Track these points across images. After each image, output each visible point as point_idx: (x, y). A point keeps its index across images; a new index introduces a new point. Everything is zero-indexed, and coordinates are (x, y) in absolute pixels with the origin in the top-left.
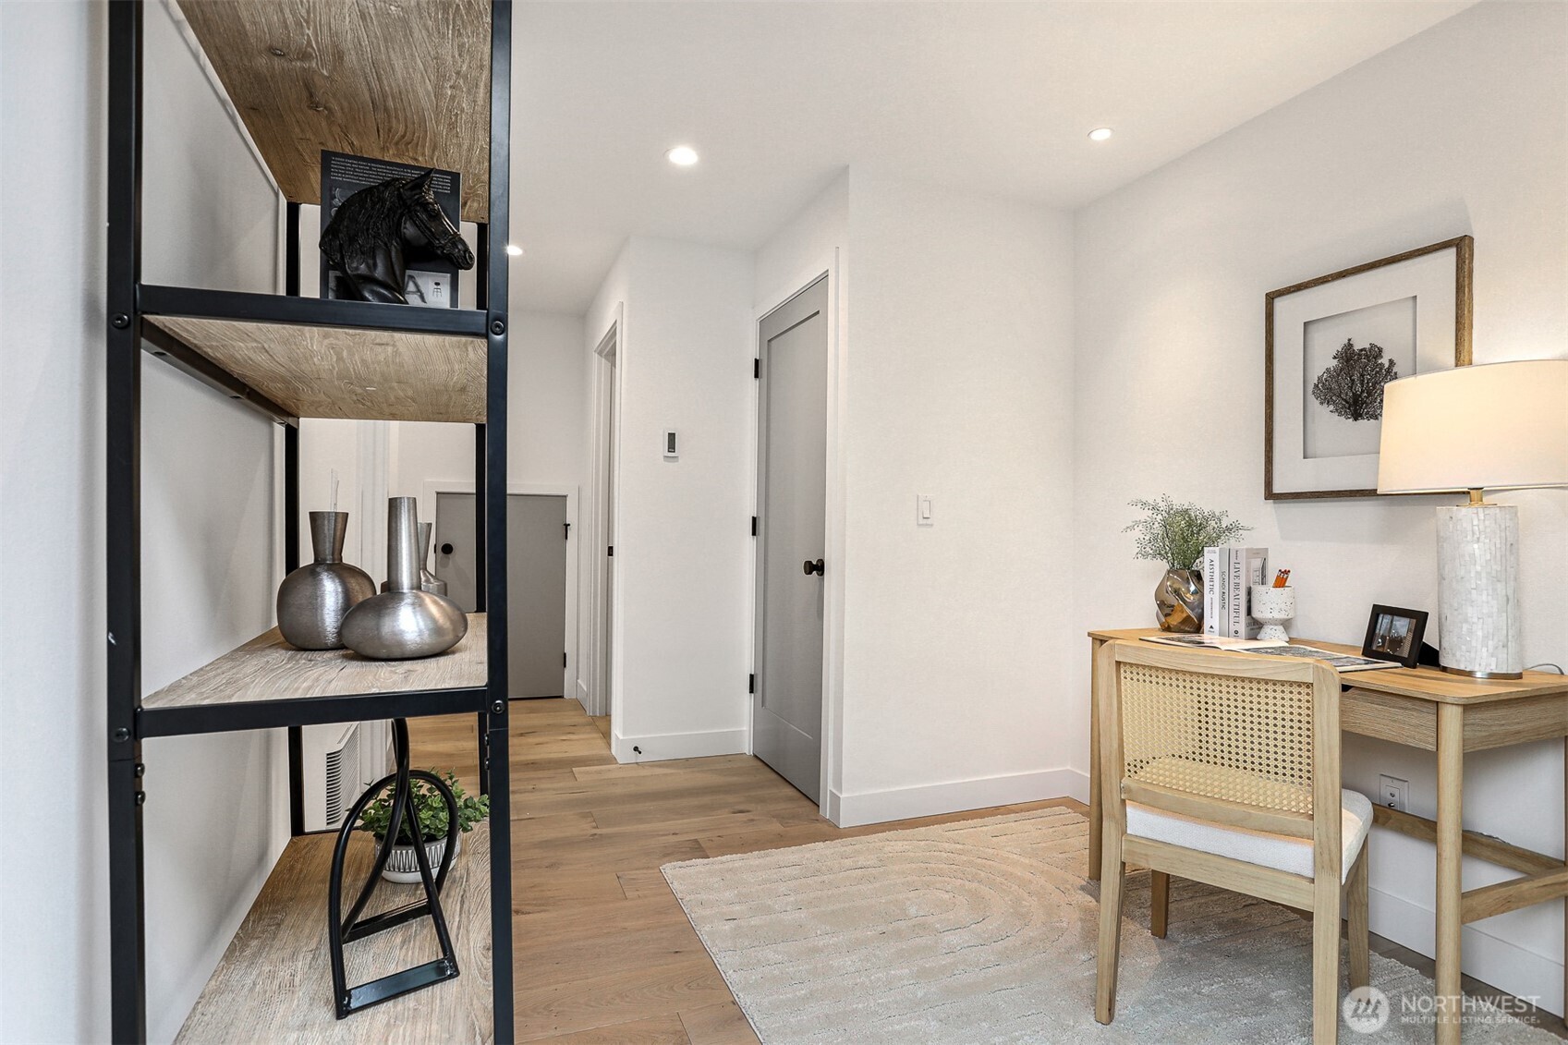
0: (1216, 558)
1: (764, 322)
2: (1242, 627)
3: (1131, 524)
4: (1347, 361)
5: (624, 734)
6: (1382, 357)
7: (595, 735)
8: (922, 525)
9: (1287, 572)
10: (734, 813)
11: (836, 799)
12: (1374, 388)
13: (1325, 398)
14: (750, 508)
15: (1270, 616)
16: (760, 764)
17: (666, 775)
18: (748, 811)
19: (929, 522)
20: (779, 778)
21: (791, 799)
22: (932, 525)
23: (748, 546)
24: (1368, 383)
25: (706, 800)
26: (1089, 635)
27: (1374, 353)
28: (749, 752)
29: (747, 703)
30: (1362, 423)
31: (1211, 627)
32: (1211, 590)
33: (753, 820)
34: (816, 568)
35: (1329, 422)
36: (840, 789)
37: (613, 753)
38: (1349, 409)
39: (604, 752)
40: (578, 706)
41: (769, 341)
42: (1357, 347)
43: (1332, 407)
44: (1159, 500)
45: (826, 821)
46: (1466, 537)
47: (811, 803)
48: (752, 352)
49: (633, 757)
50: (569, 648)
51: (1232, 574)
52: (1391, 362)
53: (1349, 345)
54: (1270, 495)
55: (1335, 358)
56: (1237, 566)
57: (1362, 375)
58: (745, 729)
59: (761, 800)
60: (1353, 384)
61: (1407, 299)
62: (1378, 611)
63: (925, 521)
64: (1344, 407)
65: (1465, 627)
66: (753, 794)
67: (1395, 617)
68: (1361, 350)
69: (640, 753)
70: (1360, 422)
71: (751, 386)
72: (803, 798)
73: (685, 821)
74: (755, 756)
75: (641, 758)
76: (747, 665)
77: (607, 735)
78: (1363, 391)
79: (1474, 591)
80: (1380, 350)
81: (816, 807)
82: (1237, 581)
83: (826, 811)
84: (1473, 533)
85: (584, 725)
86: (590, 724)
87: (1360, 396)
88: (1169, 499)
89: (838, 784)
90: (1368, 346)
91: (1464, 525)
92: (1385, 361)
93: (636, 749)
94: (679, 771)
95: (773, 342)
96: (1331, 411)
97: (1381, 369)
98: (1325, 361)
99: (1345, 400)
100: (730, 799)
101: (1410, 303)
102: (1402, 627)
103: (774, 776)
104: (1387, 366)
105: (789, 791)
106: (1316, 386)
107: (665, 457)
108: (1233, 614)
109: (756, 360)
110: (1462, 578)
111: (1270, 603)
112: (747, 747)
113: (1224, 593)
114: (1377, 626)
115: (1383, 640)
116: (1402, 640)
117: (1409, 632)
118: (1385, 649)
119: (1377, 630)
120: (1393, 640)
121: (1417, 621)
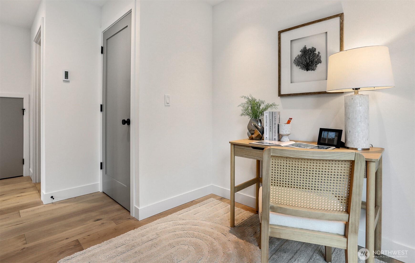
0: (268, 115)
1: (105, 33)
2: (277, 137)
3: (240, 104)
4: (305, 52)
5: (46, 192)
6: (316, 51)
7: (35, 192)
8: (166, 106)
9: (291, 119)
10: (95, 221)
11: (137, 210)
12: (313, 61)
13: (298, 64)
14: (100, 101)
15: (286, 133)
16: (105, 195)
17: (65, 207)
18: (101, 219)
19: (169, 105)
20: (113, 201)
21: (118, 210)
22: (170, 106)
23: (99, 115)
24: (311, 59)
25: (83, 216)
26: (230, 142)
27: (313, 50)
28: (101, 191)
29: (99, 173)
30: (310, 72)
31: (266, 138)
32: (266, 125)
33: (103, 223)
34: (127, 122)
35: (299, 72)
36: (139, 205)
37: (42, 199)
38: (305, 67)
39: (37, 200)
40: (29, 179)
41: (107, 40)
42: (308, 48)
43: (300, 67)
44: (249, 96)
45: (133, 218)
46: (357, 105)
47: (126, 211)
48: (100, 44)
49: (51, 201)
50: (25, 156)
51: (273, 119)
52: (319, 53)
53: (305, 48)
54: (280, 95)
55: (300, 51)
56: (275, 117)
57: (309, 57)
58: (99, 182)
59: (106, 213)
60: (306, 60)
61: (324, 33)
62: (322, 130)
63: (167, 105)
64: (303, 67)
65: (357, 134)
66: (103, 210)
67: (329, 132)
68: (309, 49)
69: (54, 199)
70: (309, 71)
71: (100, 56)
72: (124, 209)
73: (73, 230)
74: (103, 192)
75: (54, 201)
76: (99, 159)
77: (39, 191)
78: (309, 62)
79: (360, 122)
80: (315, 49)
81: (129, 212)
82: (275, 122)
83: (133, 214)
84: (360, 104)
85: (30, 188)
86: (33, 187)
87: (309, 63)
88: (252, 96)
89: (138, 204)
90: (311, 48)
91: (357, 101)
92: (317, 52)
93: (52, 197)
94: (71, 204)
95: (108, 40)
96: (300, 68)
97: (316, 55)
98: (297, 52)
99: (304, 65)
100: (93, 214)
101: (324, 35)
102: (332, 135)
103: (111, 200)
104: (317, 54)
105: (117, 206)
106: (295, 60)
107: (63, 80)
108: (274, 133)
109: (102, 47)
110: (356, 118)
111: (285, 129)
112: (100, 189)
113: (271, 126)
114: (323, 135)
115: (325, 139)
116: (333, 140)
117: (336, 137)
118: (326, 142)
119: (322, 137)
120: (329, 140)
121: (339, 132)
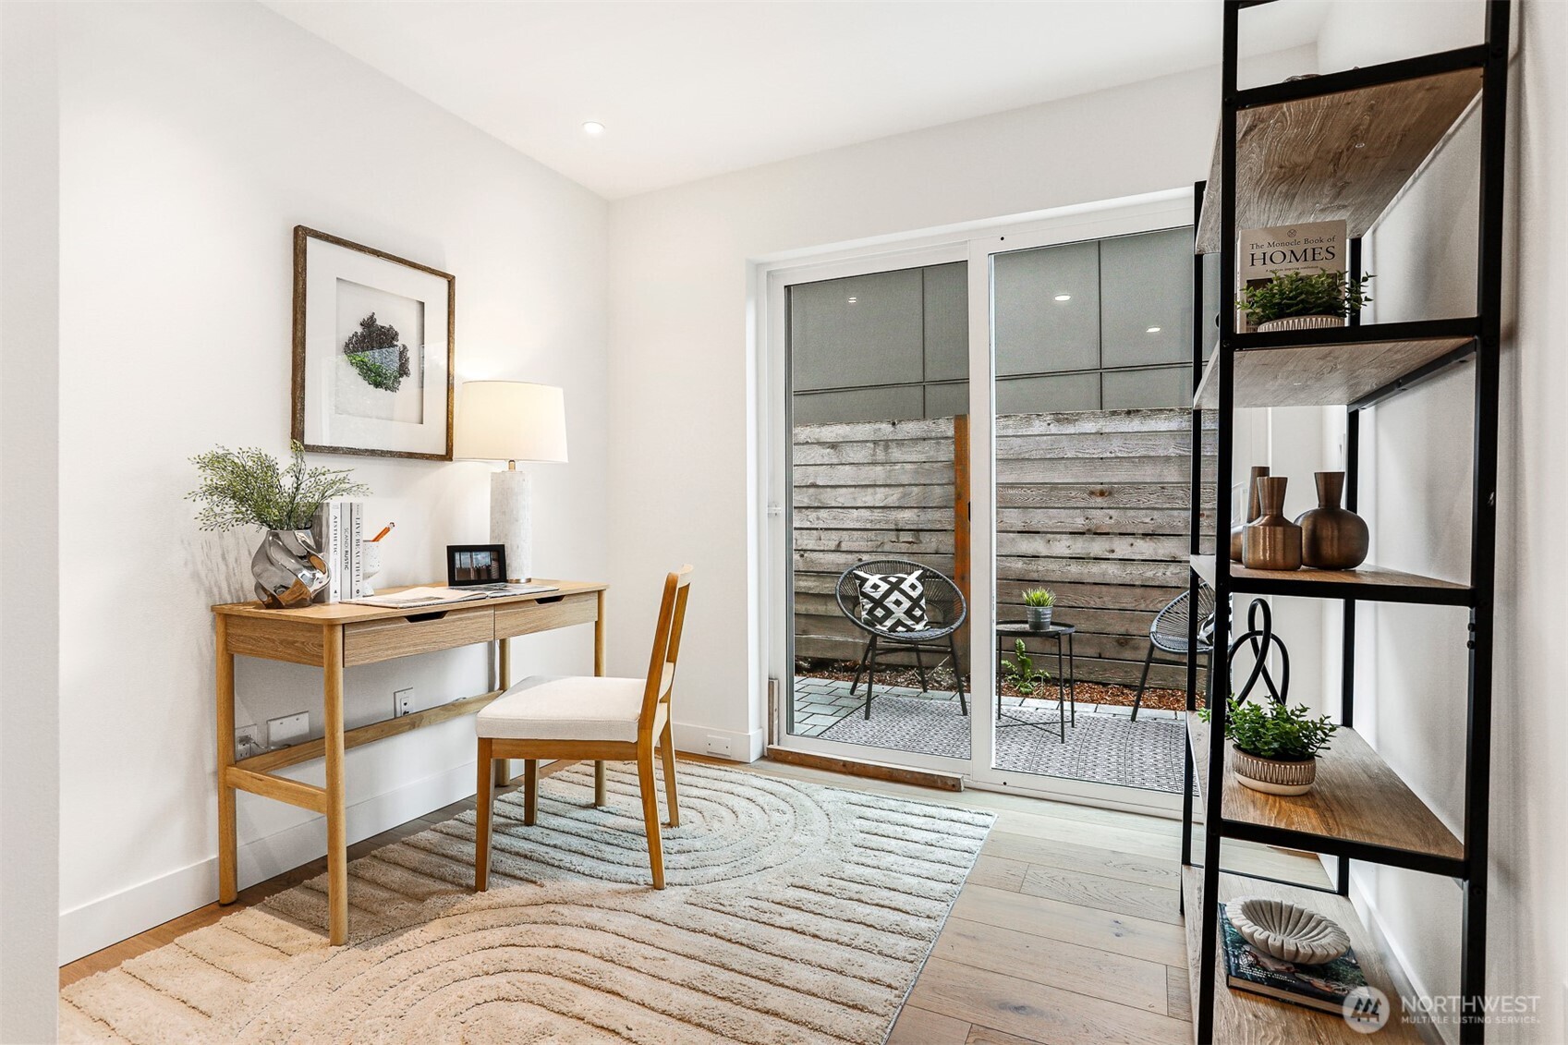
0: (338, 513)
4: (368, 330)
6: (396, 338)
13: (352, 361)
24: (386, 359)
27: (391, 334)
31: (335, 592)
32: (335, 549)
42: (377, 323)
43: (358, 370)
51: (354, 526)
52: (405, 347)
53: (372, 320)
55: (362, 324)
56: (358, 521)
57: (381, 351)
61: (417, 301)
62: (452, 551)
67: (473, 553)
68: (383, 327)
70: (382, 391)
78: (383, 366)
80: (395, 332)
82: (358, 538)
90: (387, 326)
92: (398, 340)
96: (358, 374)
97: (397, 349)
101: (417, 307)
104: (401, 349)
106: (347, 345)
108: (355, 573)
113: (347, 552)
114: (457, 562)
115: (467, 571)
116: (488, 568)
117: (493, 562)
118: (472, 577)
119: (458, 565)
120: (478, 571)
121: (498, 552)
